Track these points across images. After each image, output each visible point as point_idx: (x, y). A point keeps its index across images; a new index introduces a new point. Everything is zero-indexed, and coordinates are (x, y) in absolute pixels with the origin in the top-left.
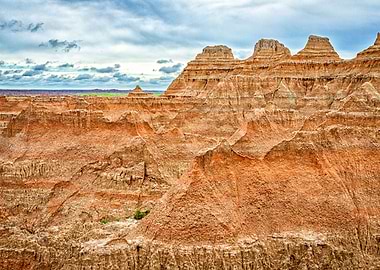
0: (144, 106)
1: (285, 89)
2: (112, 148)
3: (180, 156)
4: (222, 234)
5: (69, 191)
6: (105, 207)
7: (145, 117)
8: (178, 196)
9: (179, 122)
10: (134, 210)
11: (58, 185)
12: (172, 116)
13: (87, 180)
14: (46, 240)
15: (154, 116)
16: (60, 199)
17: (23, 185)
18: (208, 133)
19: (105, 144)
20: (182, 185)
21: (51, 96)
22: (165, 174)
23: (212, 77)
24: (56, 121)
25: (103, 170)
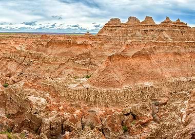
0: (90, 39)
1: (138, 33)
2: (79, 53)
3: (102, 56)
4: (117, 84)
5: (64, 67)
6: (76, 73)
7: (90, 42)
8: (102, 70)
9: (102, 44)
10: (86, 75)
11: (61, 64)
12: (100, 42)
13: (70, 63)
14: (56, 82)
15: (93, 42)
16: (61, 69)
17: (50, 63)
18: (112, 48)
19: (77, 51)
20: (103, 67)
21: (60, 35)
22: (97, 62)
23: (114, 29)
24: (61, 43)
25: (75, 60)
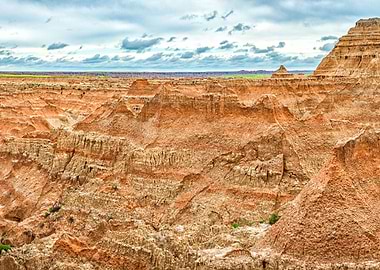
0: (289, 89)
2: (246, 138)
3: (324, 148)
4: (367, 246)
5: (199, 186)
6: (237, 207)
7: (288, 101)
8: (313, 198)
9: (328, 107)
10: (270, 212)
11: (188, 178)
12: (321, 99)
13: (219, 173)
15: (301, 99)
16: (189, 193)
17: (152, 175)
18: (362, 118)
19: (239, 132)
20: (317, 184)
22: (307, 168)
23: (367, 53)
24: (189, 106)
25: (236, 162)
